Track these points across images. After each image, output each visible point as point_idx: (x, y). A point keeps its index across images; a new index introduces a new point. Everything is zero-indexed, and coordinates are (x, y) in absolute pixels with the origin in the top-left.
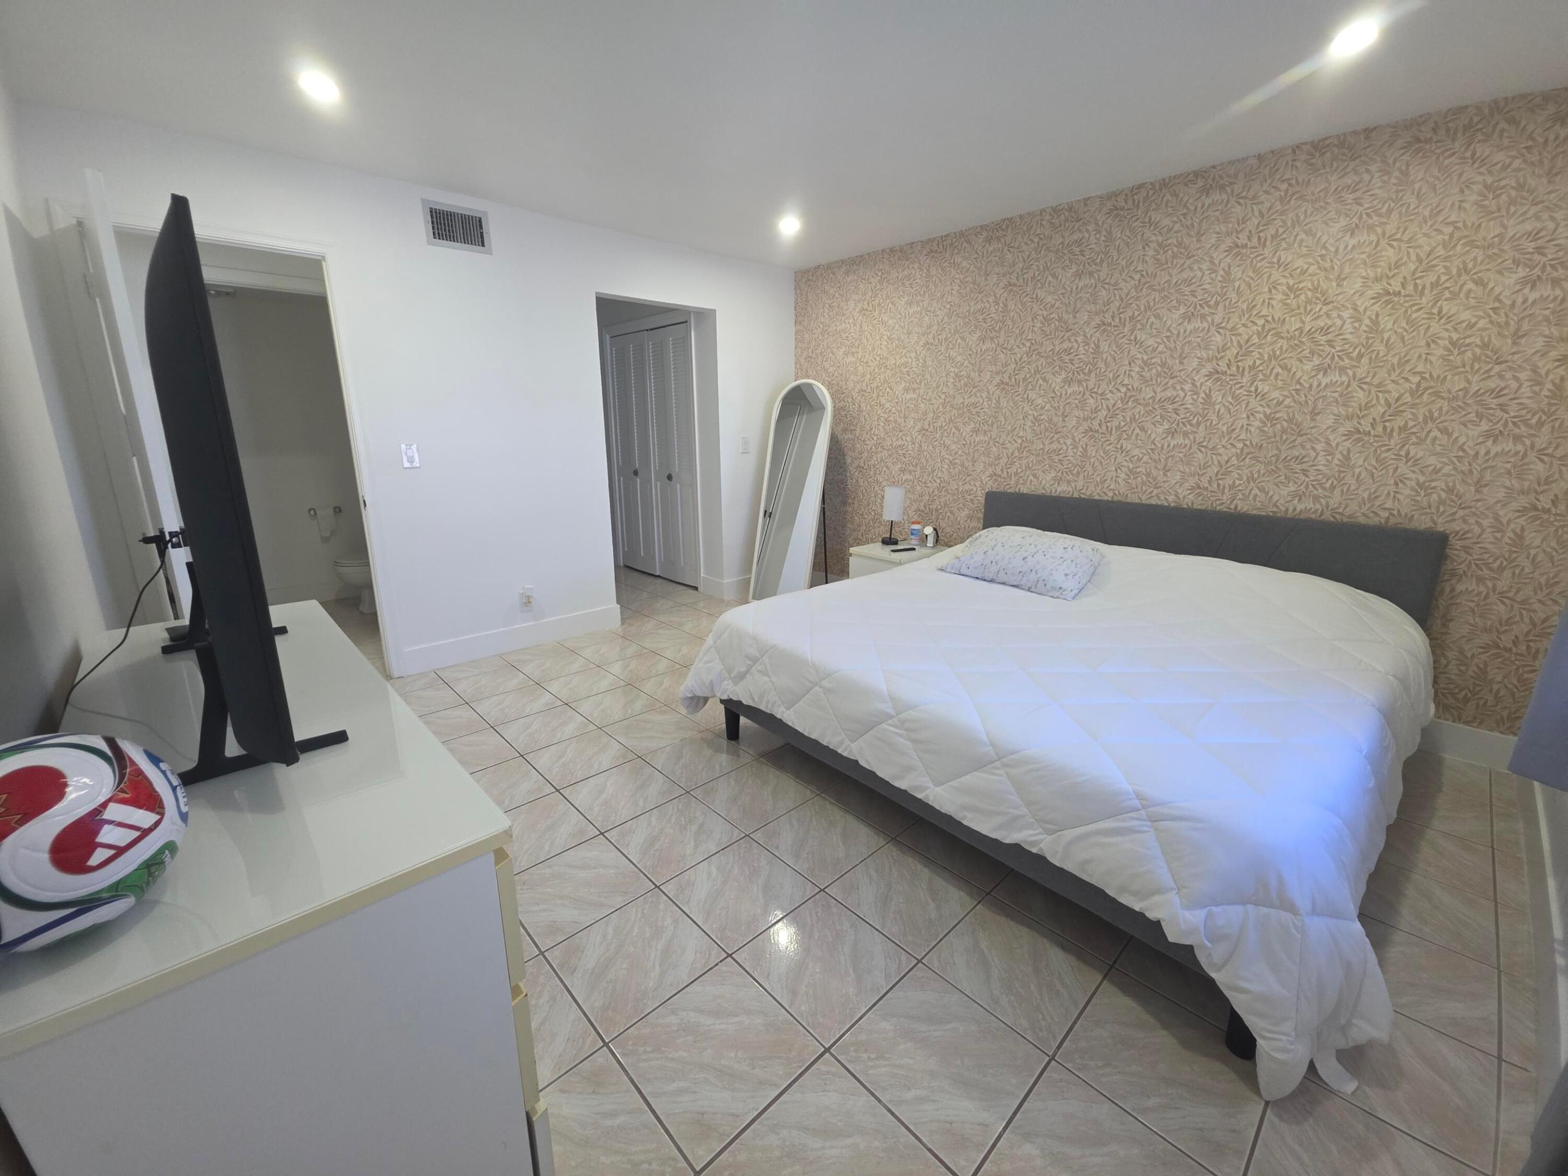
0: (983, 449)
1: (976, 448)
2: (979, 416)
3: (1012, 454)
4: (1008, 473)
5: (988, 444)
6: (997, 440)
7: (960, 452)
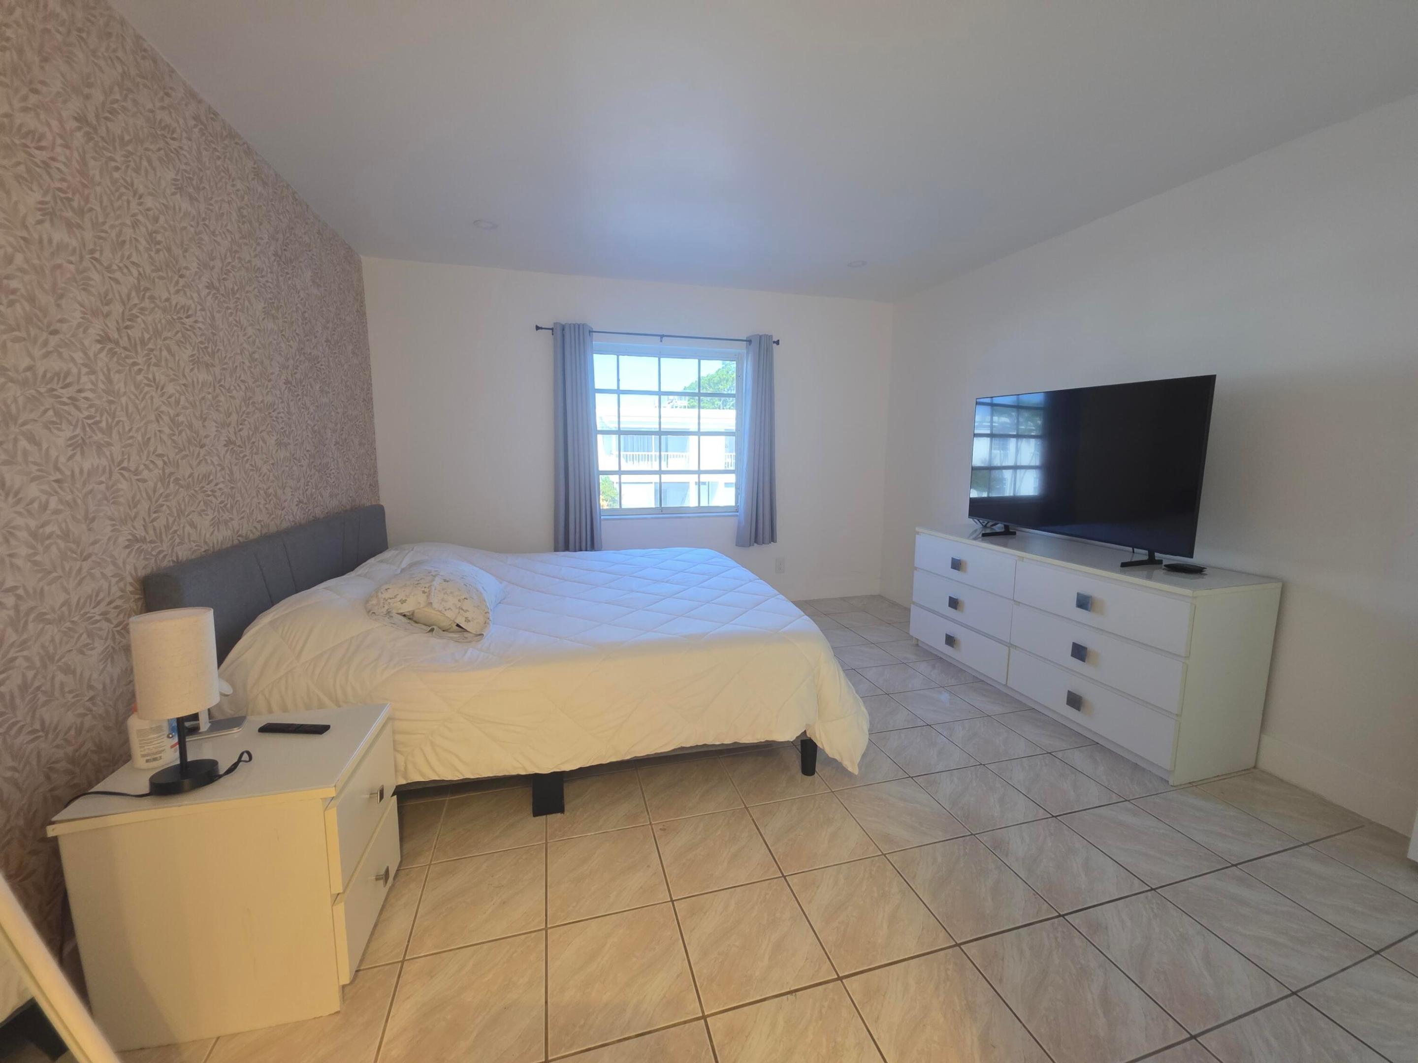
0: (102, 487)
1: (89, 487)
2: (78, 408)
3: (155, 491)
4: (155, 530)
5: (111, 473)
6: (125, 464)
7: (53, 504)
